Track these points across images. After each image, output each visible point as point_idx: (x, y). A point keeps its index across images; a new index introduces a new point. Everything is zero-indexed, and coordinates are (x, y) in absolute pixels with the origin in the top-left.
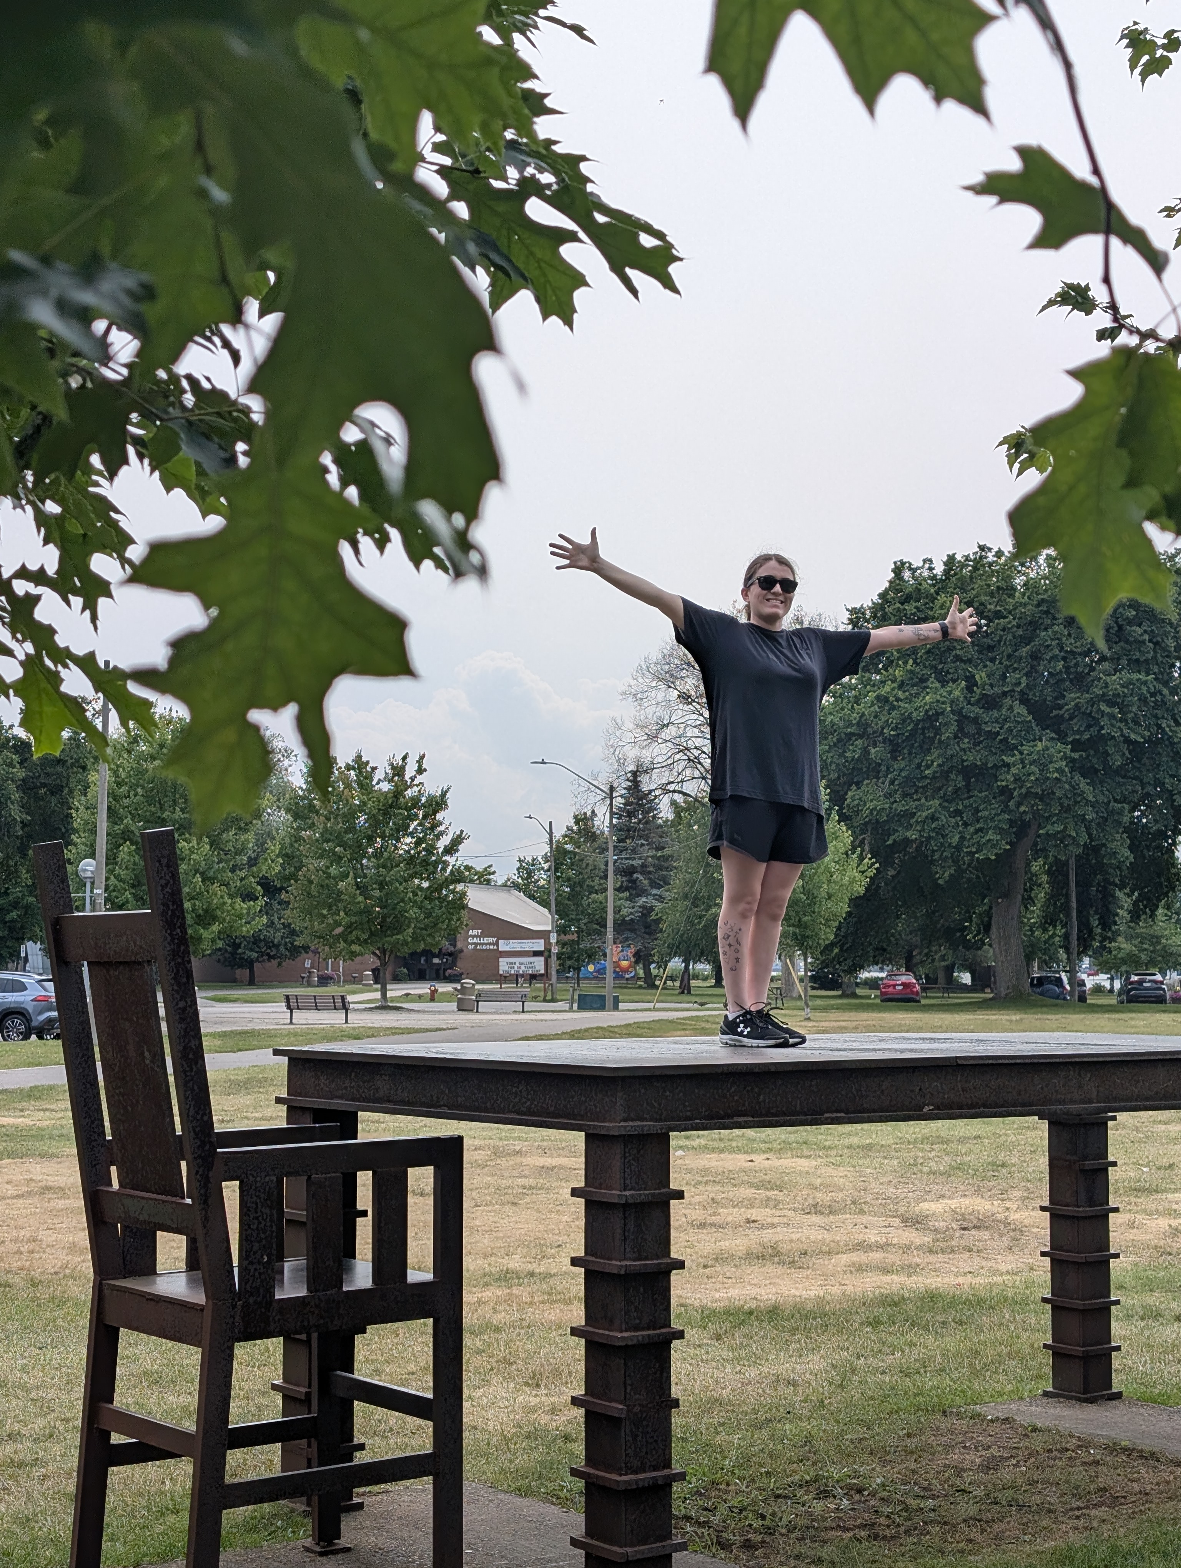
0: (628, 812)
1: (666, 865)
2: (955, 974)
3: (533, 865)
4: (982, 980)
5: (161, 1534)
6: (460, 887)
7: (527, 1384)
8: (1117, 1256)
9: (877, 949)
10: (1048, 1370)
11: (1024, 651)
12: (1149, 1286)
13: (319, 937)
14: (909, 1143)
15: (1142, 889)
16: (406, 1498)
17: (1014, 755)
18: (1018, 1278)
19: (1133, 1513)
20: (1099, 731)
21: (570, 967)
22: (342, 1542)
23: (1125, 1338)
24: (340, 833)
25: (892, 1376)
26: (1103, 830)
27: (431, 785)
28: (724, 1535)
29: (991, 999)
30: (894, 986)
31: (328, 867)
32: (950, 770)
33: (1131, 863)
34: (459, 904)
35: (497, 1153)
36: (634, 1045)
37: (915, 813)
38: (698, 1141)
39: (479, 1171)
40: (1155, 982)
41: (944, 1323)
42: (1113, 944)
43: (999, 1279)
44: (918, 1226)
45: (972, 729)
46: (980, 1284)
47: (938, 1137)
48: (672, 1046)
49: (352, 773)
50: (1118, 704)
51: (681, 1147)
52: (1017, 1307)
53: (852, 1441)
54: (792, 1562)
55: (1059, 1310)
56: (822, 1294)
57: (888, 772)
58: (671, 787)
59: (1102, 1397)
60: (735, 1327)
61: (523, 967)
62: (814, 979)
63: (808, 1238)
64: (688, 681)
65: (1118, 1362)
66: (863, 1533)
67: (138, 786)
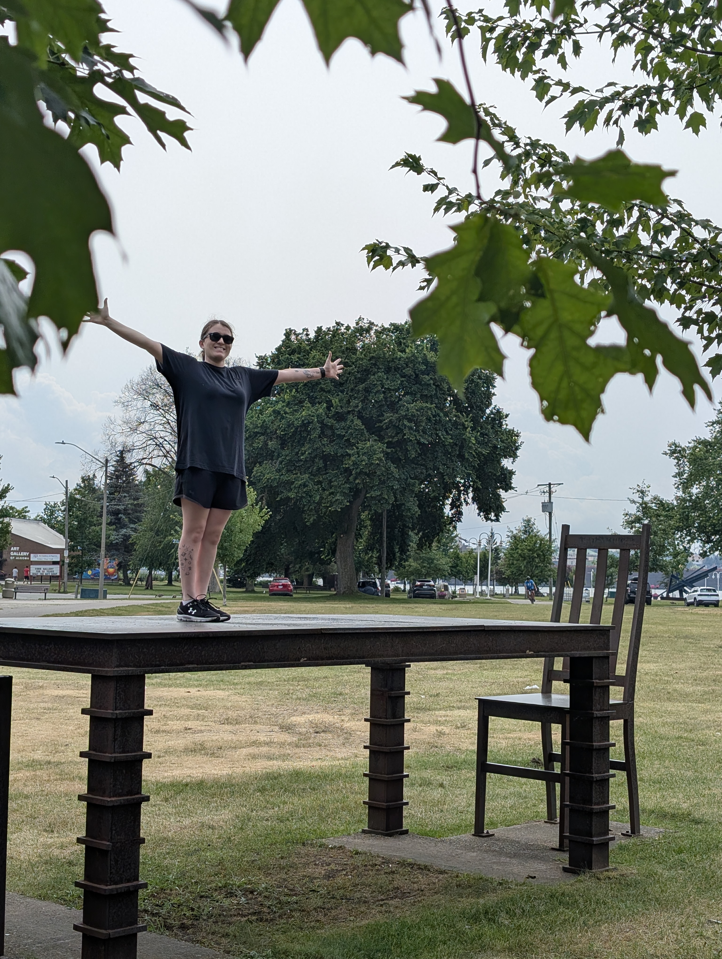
0: (117, 476)
1: (139, 509)
2: (314, 579)
3: (54, 507)
4: (330, 583)
6: (6, 520)
8: (408, 748)
9: (268, 564)
10: (366, 817)
11: (361, 387)
12: (424, 766)
14: (285, 681)
15: (424, 531)
17: (353, 449)
18: (348, 762)
19: (414, 902)
20: (403, 437)
21: (76, 572)
23: (410, 797)
25: (272, 822)
26: (403, 495)
28: (168, 921)
29: (335, 595)
30: (277, 586)
32: (315, 457)
33: (419, 515)
34: (5, 531)
35: (27, 687)
37: (294, 482)
38: (155, 680)
40: (430, 586)
41: (304, 789)
42: (406, 563)
43: (337, 763)
44: (289, 731)
45: (329, 432)
46: (326, 766)
47: (302, 677)
48: (147, 621)
50: (414, 421)
51: (150, 684)
52: (347, 780)
53: (247, 862)
54: (210, 937)
55: (372, 780)
56: (230, 773)
57: (278, 456)
58: (145, 461)
59: (397, 833)
60: (177, 793)
61: (46, 571)
62: (229, 581)
63: (223, 739)
64: (157, 395)
65: (406, 812)
66: (253, 918)
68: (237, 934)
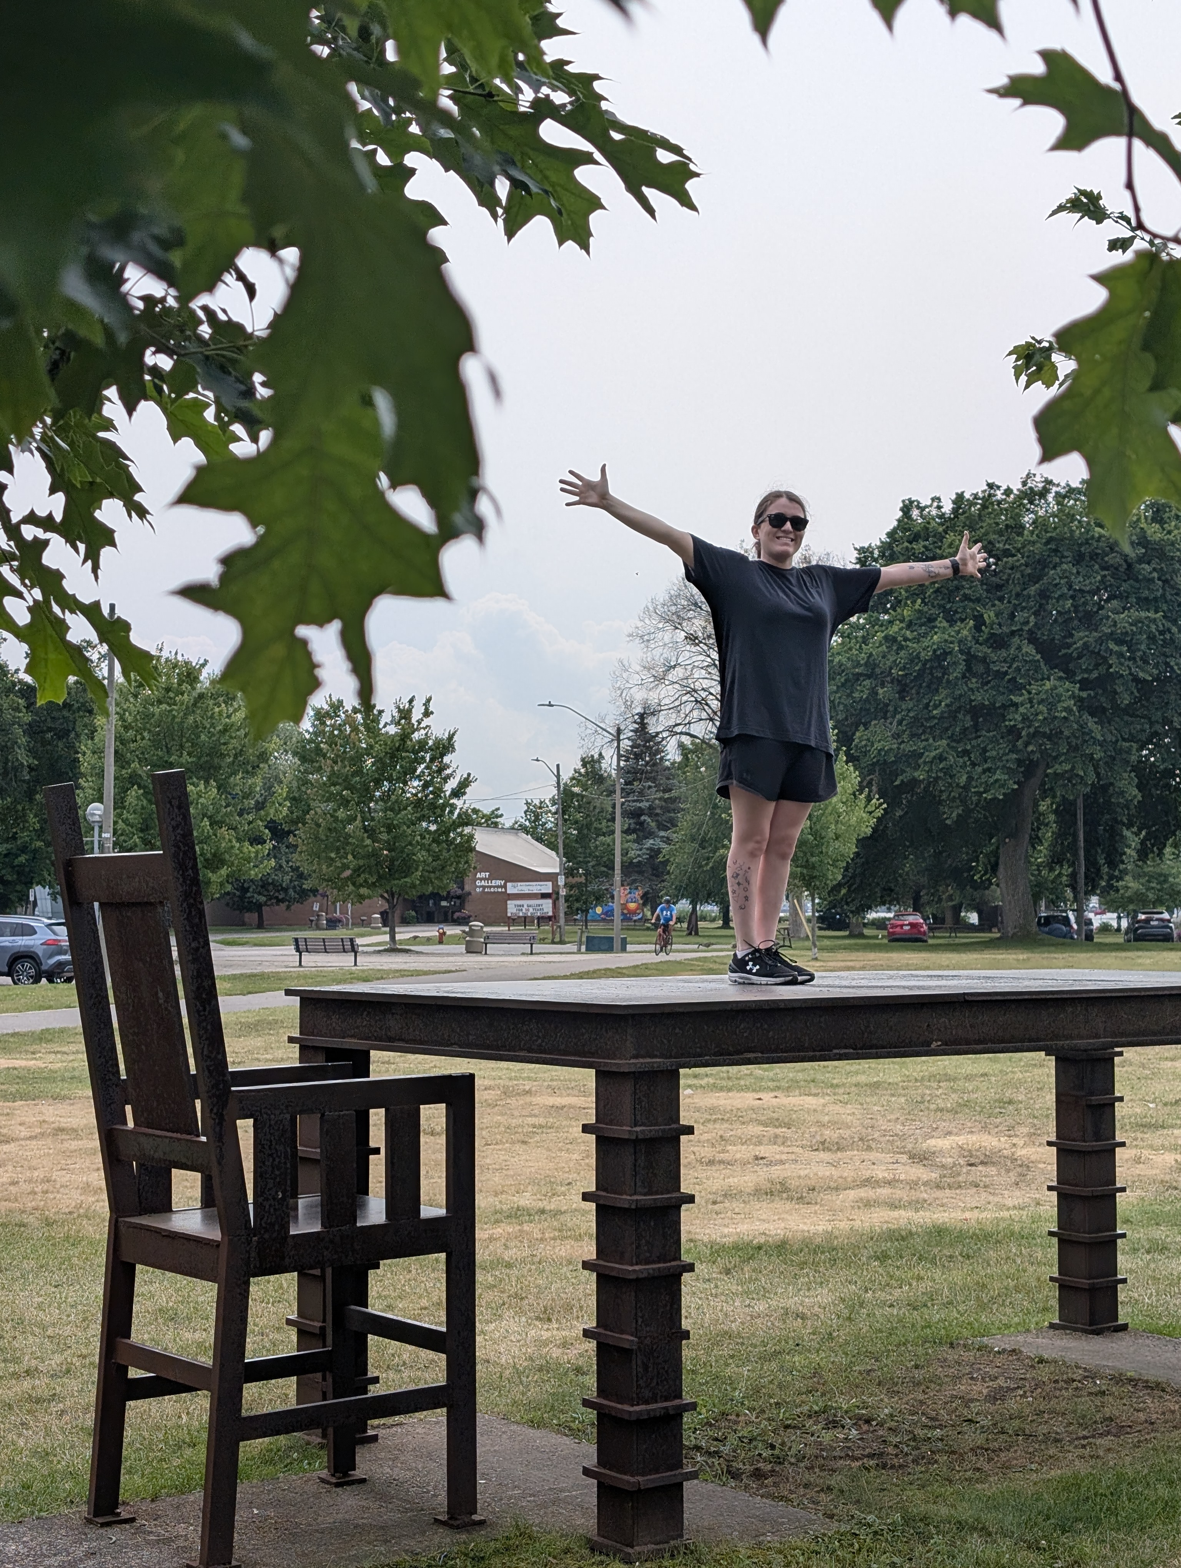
0: (635, 754)
1: (673, 807)
2: (963, 914)
3: (540, 808)
4: (990, 919)
5: (178, 1467)
6: (467, 830)
7: (538, 1318)
8: (1123, 1190)
9: (884, 889)
10: (1054, 1303)
11: (1033, 590)
12: (1156, 1219)
13: (328, 881)
14: (916, 1080)
15: (1149, 827)
16: (419, 1430)
17: (1022, 695)
18: (1025, 1213)
19: (1139, 1442)
20: (1108, 669)
21: (577, 909)
22: (358, 1473)
23: (1131, 1271)
24: (347, 776)
25: (900, 1309)
26: (1111, 769)
27: (437, 727)
28: (734, 1464)
29: (998, 939)
30: (902, 926)
31: (335, 811)
32: (958, 711)
33: (1139, 802)
34: (467, 846)
35: (507, 1093)
36: (643, 984)
37: (923, 754)
38: (706, 1079)
39: (489, 1110)
40: (1162, 920)
41: (951, 1257)
42: (1120, 883)
43: (1005, 1214)
44: (925, 1162)
45: (981, 669)
46: (987, 1219)
47: (946, 1075)
48: (682, 984)
49: (359, 716)
50: (1126, 642)
51: (690, 1086)
52: (1024, 1241)
53: (860, 1373)
54: (802, 1491)
55: (1064, 1243)
56: (830, 1229)
57: (896, 712)
58: (679, 729)
59: (1109, 1328)
60: (744, 1262)
61: (531, 910)
62: (821, 919)
63: (816, 1174)
64: (696, 622)
65: (1124, 1295)
66: (871, 1463)
67: (145, 730)
68: (845, 1488)
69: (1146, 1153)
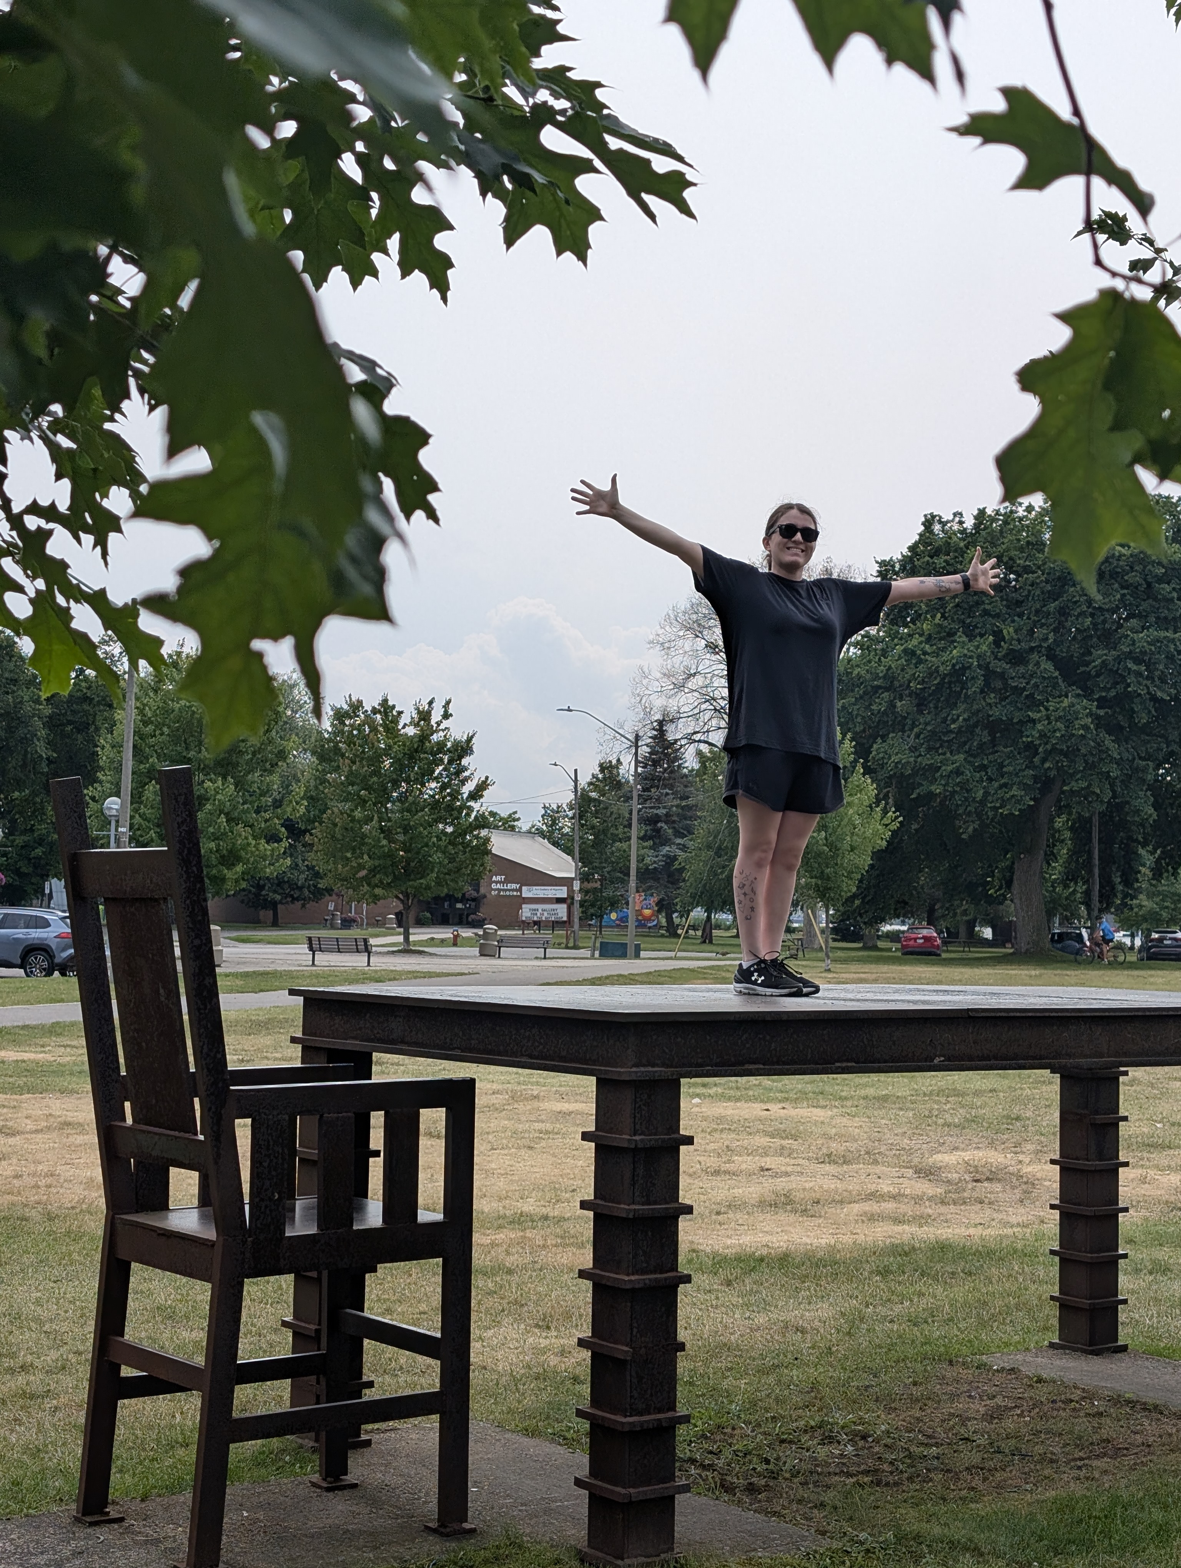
0: (653, 761)
1: (690, 814)
2: (977, 929)
3: (558, 812)
4: (1004, 934)
5: (170, 1466)
6: (484, 833)
7: (537, 1326)
8: (1126, 1210)
9: (898, 902)
10: (1055, 1322)
11: (1052, 606)
12: (1159, 1240)
13: (343, 880)
14: (925, 1095)
15: (1165, 847)
16: (413, 1436)
17: (1040, 711)
18: (1029, 1230)
19: (1135, 1464)
20: (1125, 688)
21: (592, 915)
22: (350, 1478)
23: (1133, 1292)
24: (365, 777)
25: (900, 1324)
26: (1127, 787)
27: (456, 730)
28: (729, 1478)
29: (1011, 954)
30: (915, 939)
31: (352, 811)
32: (976, 725)
33: (1154, 821)
34: (483, 849)
35: (515, 1097)
36: (648, 991)
37: (940, 768)
38: (715, 1089)
39: (496, 1115)
40: (1175, 939)
41: (953, 1273)
42: (1134, 901)
43: (1009, 1231)
44: (930, 1177)
45: (998, 684)
46: (991, 1236)
47: (954, 1090)
48: (687, 993)
49: (379, 716)
50: (1145, 661)
51: (693, 1095)
52: (1026, 1259)
53: (858, 1388)
54: (795, 1506)
55: (1066, 1263)
56: (833, 1242)
57: (913, 725)
58: (697, 737)
59: (1108, 1349)
60: (745, 1274)
61: (546, 914)
62: (835, 930)
63: (821, 1187)
65: (1125, 1315)
66: (866, 1479)
67: (164, 725)
68: (839, 1504)
69: (1151, 1172)
